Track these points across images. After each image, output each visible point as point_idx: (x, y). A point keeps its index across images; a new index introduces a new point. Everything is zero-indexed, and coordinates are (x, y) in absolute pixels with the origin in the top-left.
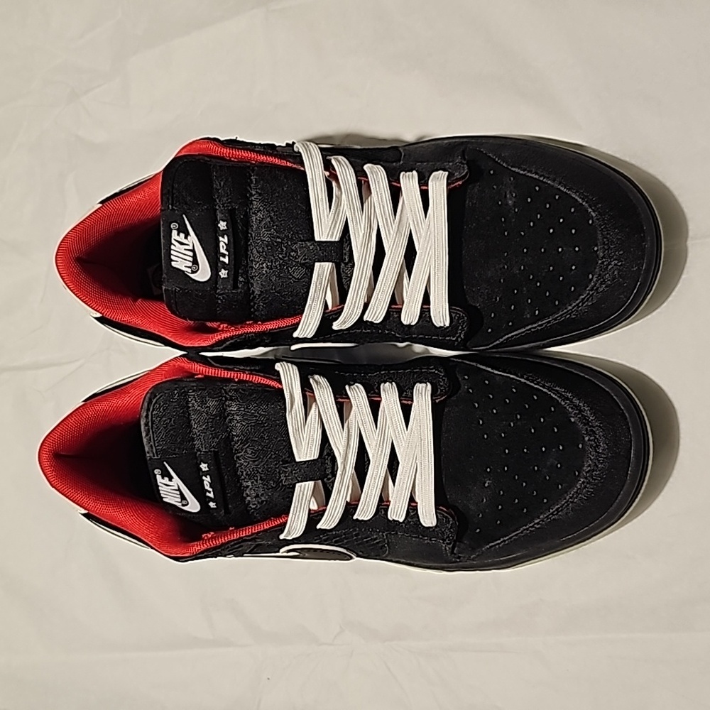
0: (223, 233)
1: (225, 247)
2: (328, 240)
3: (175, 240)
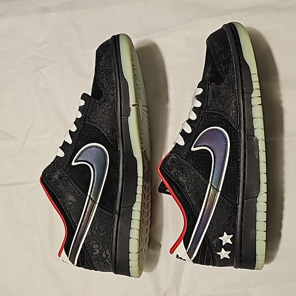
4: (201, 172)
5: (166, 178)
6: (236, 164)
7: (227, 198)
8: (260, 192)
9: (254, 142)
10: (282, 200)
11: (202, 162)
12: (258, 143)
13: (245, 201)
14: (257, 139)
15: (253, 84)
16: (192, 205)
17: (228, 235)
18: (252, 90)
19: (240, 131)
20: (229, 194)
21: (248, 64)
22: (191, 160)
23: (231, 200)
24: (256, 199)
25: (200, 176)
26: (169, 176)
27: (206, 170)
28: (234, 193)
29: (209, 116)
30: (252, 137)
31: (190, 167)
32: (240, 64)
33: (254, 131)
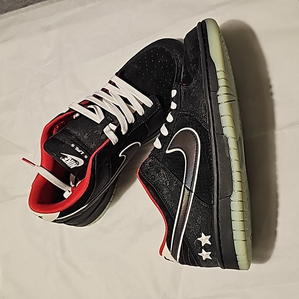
0: (75, 147)
1: (79, 150)
2: (102, 120)
3: (65, 161)
4: (176, 174)
5: (144, 182)
6: (208, 164)
7: (202, 198)
8: (233, 191)
9: (223, 140)
10: (276, 196)
11: (176, 164)
12: (228, 142)
13: (220, 200)
14: (226, 137)
15: (219, 81)
16: (168, 207)
17: (206, 236)
18: (217, 88)
19: (209, 130)
20: (204, 194)
21: (214, 61)
22: (166, 163)
23: (206, 201)
24: (230, 198)
25: (174, 178)
26: (146, 180)
27: (180, 172)
28: (208, 193)
29: (182, 117)
30: (221, 135)
31: (166, 169)
32: (206, 62)
33: (223, 129)
